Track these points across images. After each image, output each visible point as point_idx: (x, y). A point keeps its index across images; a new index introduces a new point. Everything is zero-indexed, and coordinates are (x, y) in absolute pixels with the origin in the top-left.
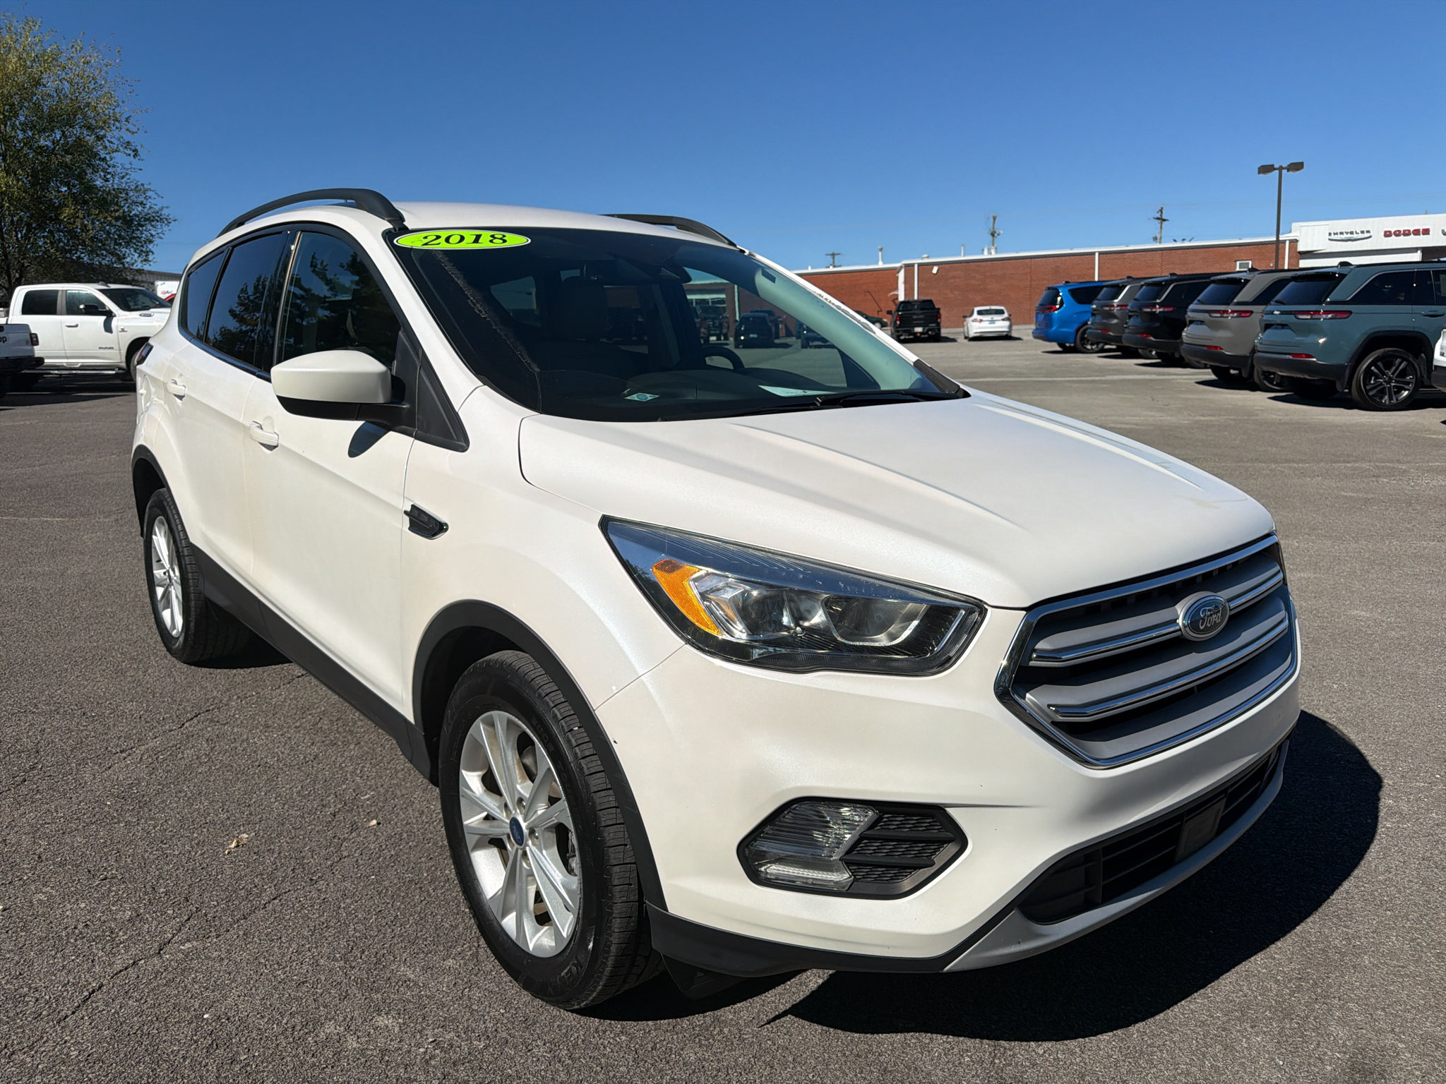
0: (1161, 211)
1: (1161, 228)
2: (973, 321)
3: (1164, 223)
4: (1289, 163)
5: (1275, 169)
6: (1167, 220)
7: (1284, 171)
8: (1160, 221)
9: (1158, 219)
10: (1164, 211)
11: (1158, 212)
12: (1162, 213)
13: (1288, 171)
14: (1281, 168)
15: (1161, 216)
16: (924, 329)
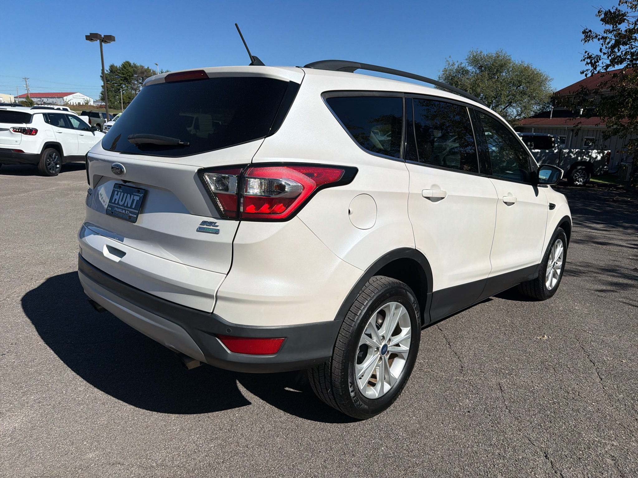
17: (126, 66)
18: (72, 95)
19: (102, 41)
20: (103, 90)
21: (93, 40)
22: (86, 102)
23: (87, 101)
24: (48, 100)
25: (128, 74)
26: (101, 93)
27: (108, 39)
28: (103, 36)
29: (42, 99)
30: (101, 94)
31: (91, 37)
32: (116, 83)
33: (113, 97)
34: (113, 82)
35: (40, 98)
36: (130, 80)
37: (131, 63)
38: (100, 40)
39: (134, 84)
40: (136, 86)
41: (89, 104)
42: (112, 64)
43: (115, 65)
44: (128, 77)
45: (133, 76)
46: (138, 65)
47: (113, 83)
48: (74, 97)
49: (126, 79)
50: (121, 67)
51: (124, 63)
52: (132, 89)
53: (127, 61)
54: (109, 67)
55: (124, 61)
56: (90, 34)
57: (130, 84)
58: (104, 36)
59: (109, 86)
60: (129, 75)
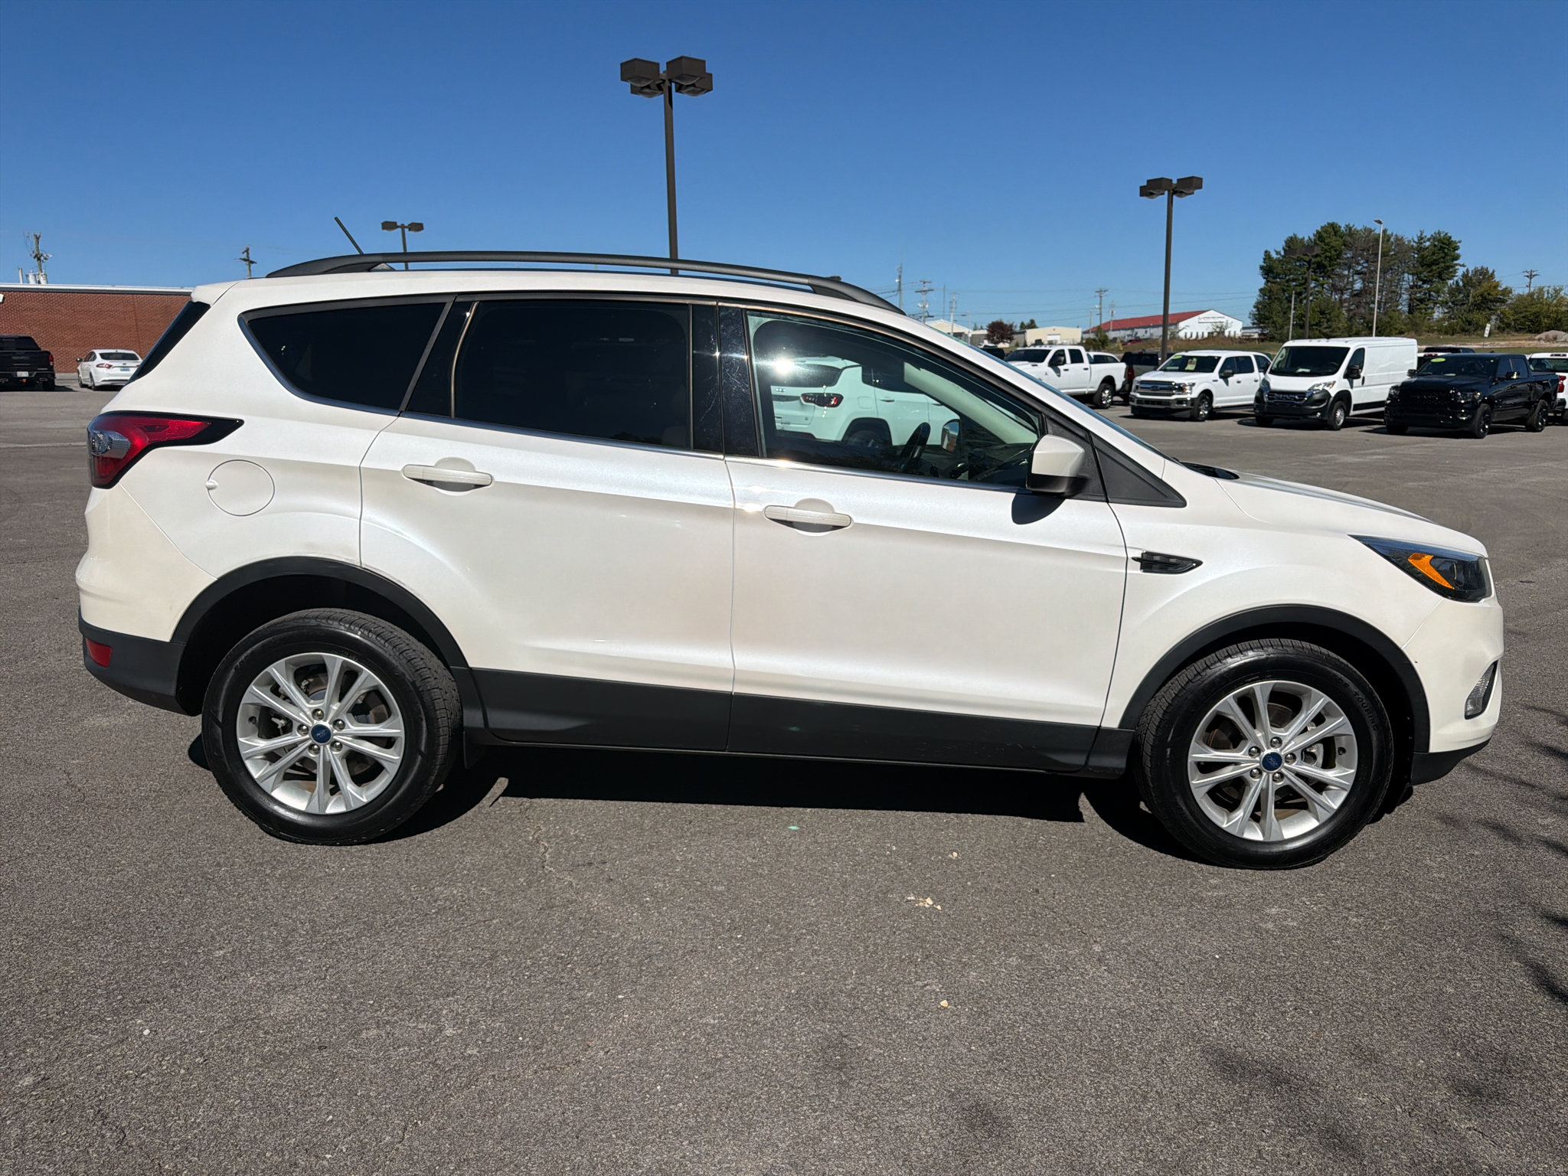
0: (247, 251)
1: (250, 270)
2: (98, 366)
3: (252, 265)
4: (410, 223)
5: (398, 227)
6: (256, 263)
7: (406, 230)
8: (247, 263)
9: (245, 260)
10: (250, 252)
11: (243, 253)
12: (248, 254)
13: (410, 230)
14: (403, 227)
15: (248, 256)
16: (30, 374)
17: (1325, 235)
18: (1197, 317)
19: (1175, 192)
20: (1261, 299)
21: (1153, 194)
22: (1218, 330)
23: (1221, 328)
24: (1146, 332)
25: (1328, 254)
26: (1255, 307)
27: (1189, 185)
28: (1175, 182)
29: (1136, 330)
30: (1254, 310)
31: (1150, 189)
32: (1294, 280)
33: (1281, 314)
34: (1287, 278)
35: (1132, 329)
36: (1329, 269)
37: (1340, 227)
38: (1169, 191)
39: (1341, 276)
40: (1346, 280)
41: (1226, 334)
42: (1292, 235)
43: (1300, 236)
44: (1326, 263)
45: (1339, 256)
46: (1359, 229)
47: (1288, 281)
48: (1203, 321)
49: (1320, 268)
50: (1312, 237)
51: (1322, 227)
52: (1334, 288)
53: (1331, 221)
54: (1284, 244)
55: (1324, 223)
56: (1148, 181)
57: (1329, 277)
58: (1178, 180)
59: (1275, 287)
60: (1330, 257)
